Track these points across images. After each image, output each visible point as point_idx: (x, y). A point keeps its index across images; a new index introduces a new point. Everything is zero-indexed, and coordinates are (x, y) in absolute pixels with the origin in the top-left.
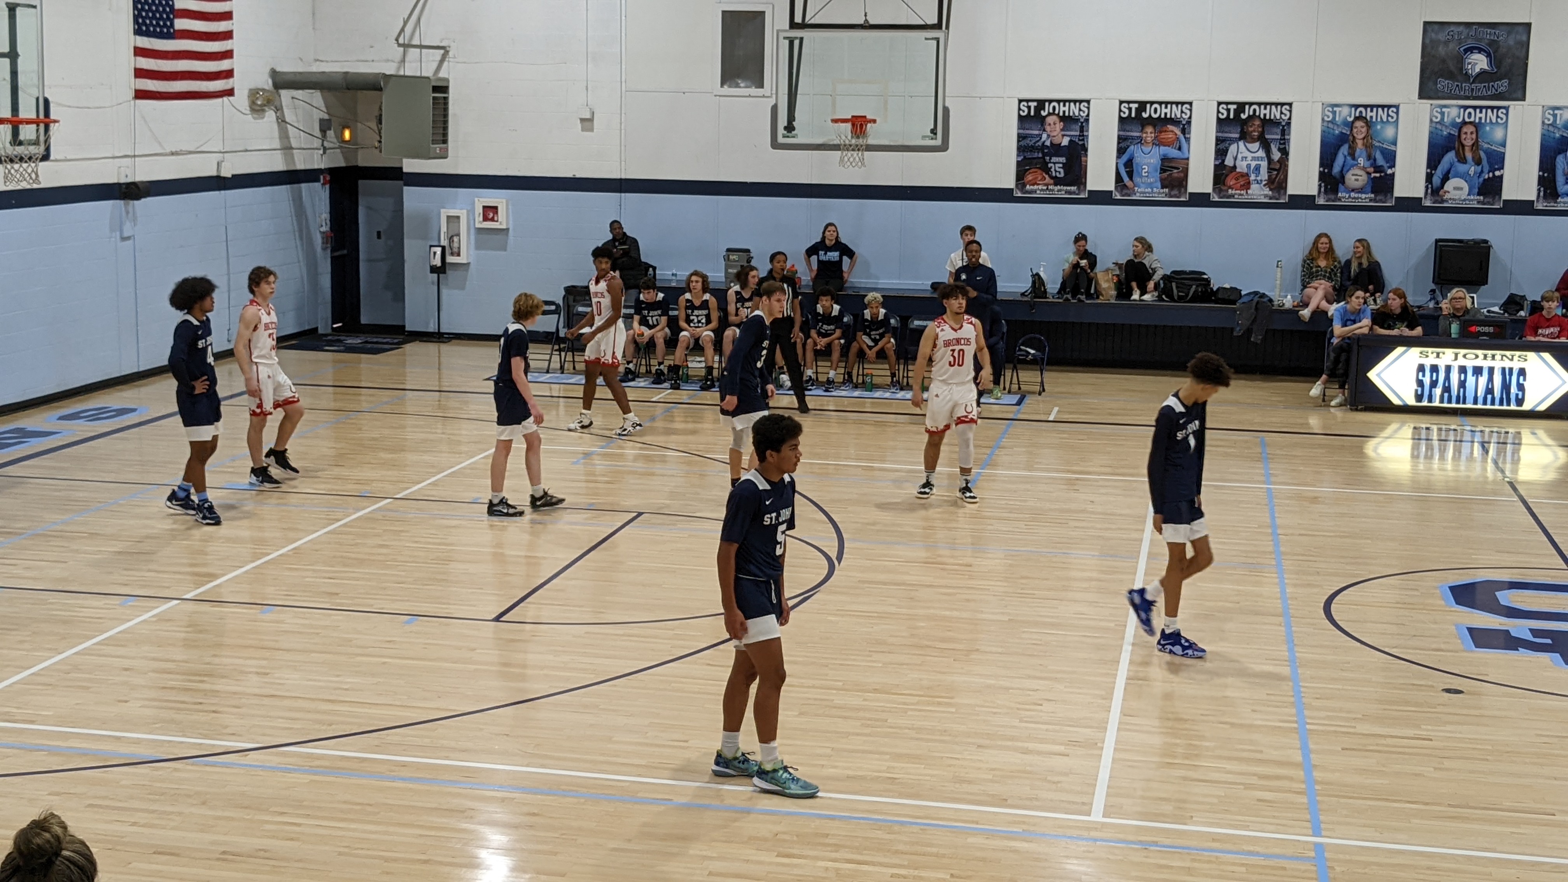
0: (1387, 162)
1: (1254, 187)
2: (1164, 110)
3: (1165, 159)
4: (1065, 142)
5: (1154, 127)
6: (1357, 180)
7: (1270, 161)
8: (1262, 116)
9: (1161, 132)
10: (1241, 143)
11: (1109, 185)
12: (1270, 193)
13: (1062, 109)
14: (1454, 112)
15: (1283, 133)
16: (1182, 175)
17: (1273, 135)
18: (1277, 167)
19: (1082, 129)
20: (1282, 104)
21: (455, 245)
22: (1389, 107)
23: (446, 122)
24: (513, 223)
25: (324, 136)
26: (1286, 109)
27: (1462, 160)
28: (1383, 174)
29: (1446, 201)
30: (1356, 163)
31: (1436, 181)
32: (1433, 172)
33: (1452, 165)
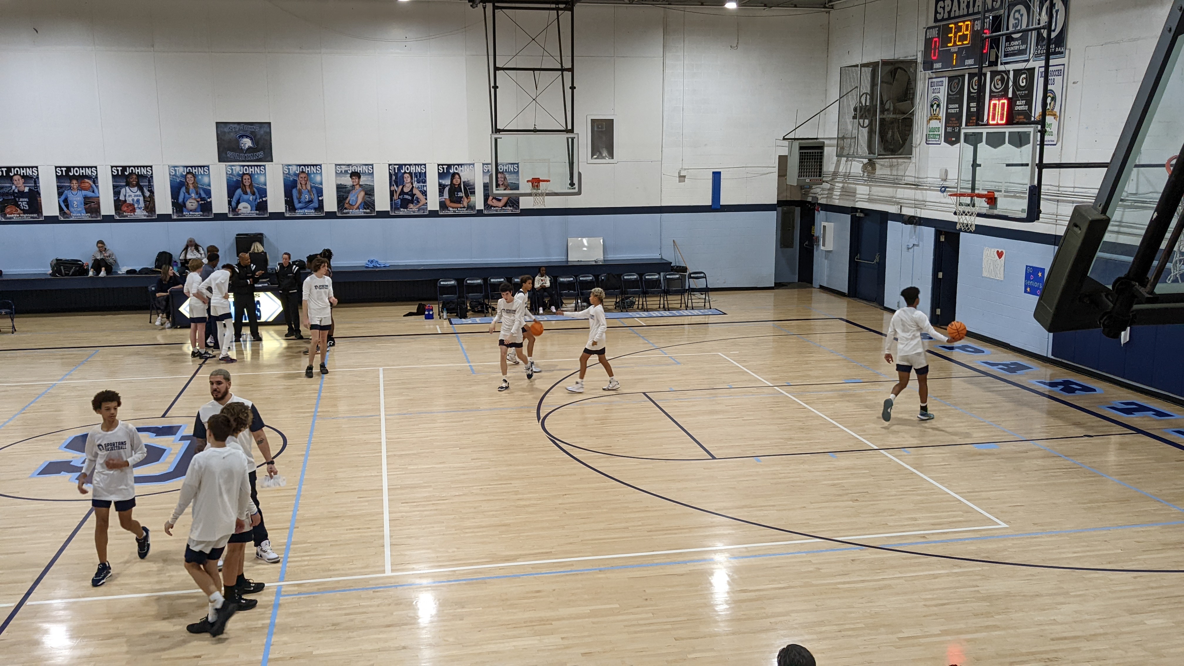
0: (207, 196)
1: (138, 211)
2: (81, 171)
3: (85, 198)
4: (26, 190)
7: (144, 197)
8: (136, 173)
12: (146, 214)
16: (96, 206)
18: (149, 200)
20: (147, 167)
22: (204, 167)
26: (149, 169)
27: (245, 193)
28: (205, 202)
29: (240, 214)
30: (191, 196)
31: (233, 204)
32: (231, 199)
33: (241, 196)
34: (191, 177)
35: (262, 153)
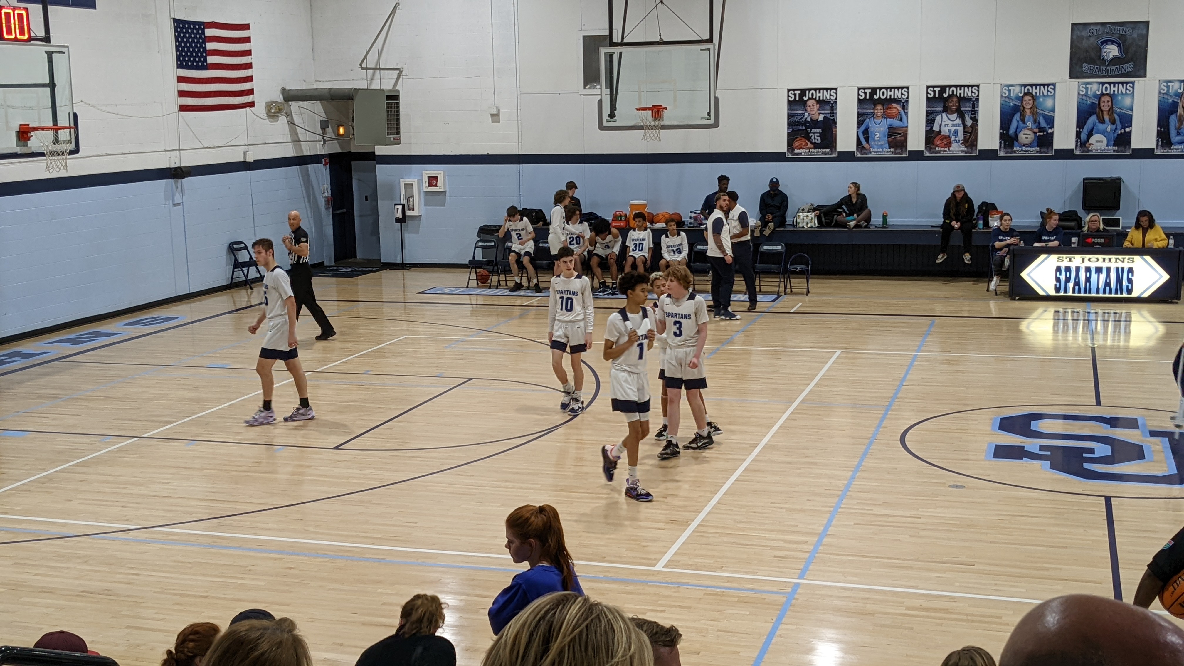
0: (1048, 125)
1: (954, 145)
2: (889, 93)
3: (891, 128)
4: (821, 118)
5: (883, 105)
7: (965, 126)
8: (958, 95)
9: (887, 109)
10: (944, 115)
11: (852, 147)
12: (966, 149)
13: (818, 95)
14: (1095, 87)
15: (973, 106)
16: (903, 138)
17: (966, 108)
18: (970, 130)
19: (832, 109)
20: (972, 86)
21: (411, 203)
22: (1048, 85)
23: (398, 120)
24: (447, 187)
25: (324, 132)
26: (975, 89)
27: (1102, 121)
28: (1045, 133)
29: (1091, 151)
30: (1026, 126)
31: (1083, 136)
32: (1081, 130)
33: (1094, 125)
34: (1029, 100)
35: (1132, 64)
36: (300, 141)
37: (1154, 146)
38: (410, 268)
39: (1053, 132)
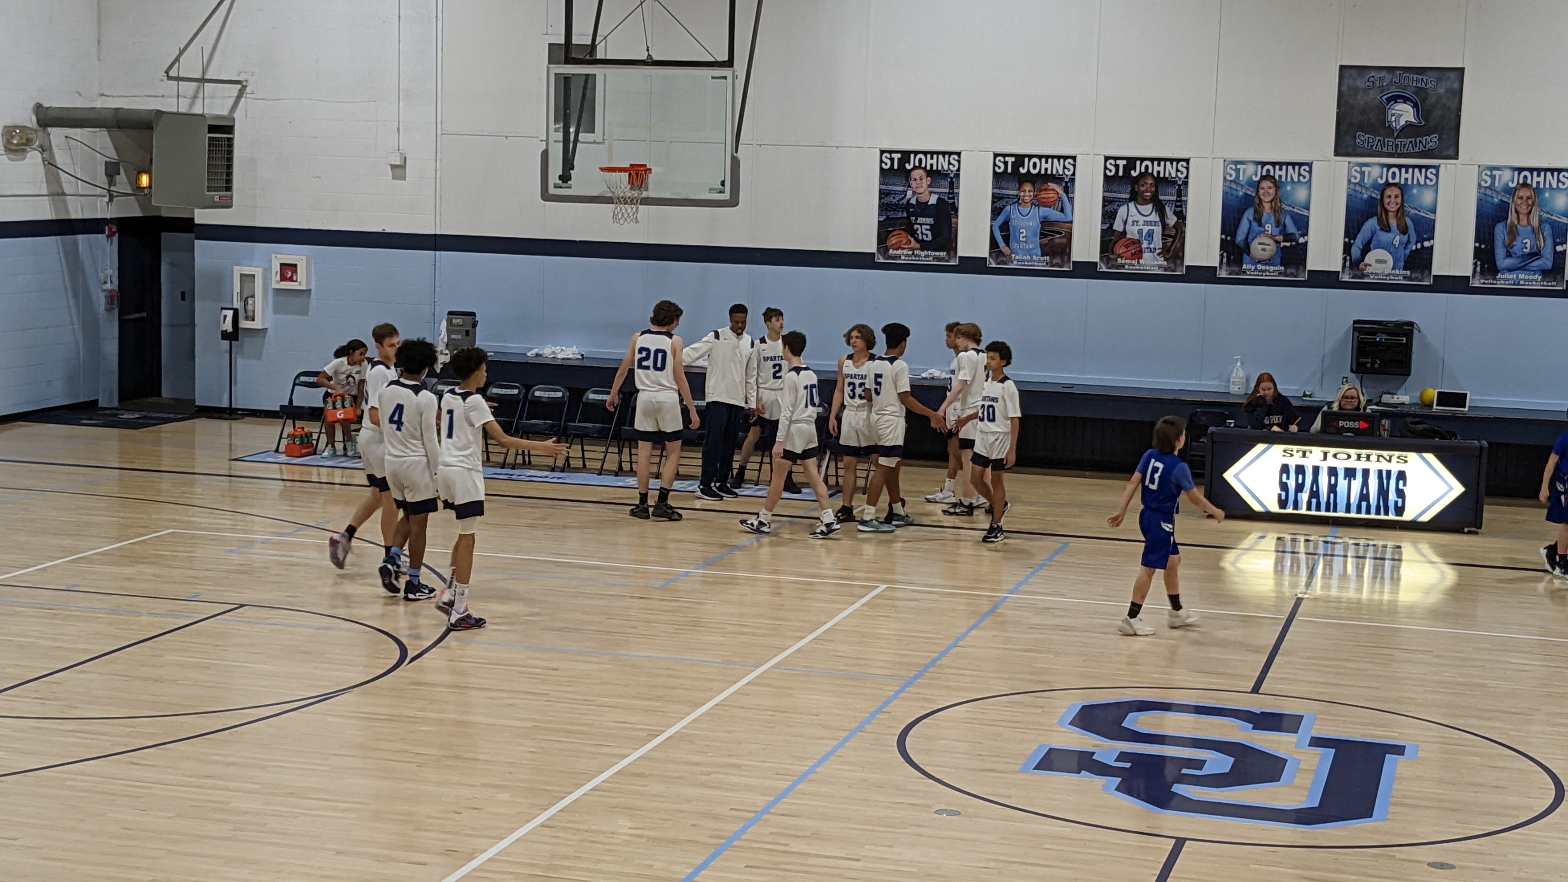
0: (1298, 230)
1: (1145, 255)
2: (1044, 165)
3: (1045, 222)
4: (933, 200)
5: (1033, 184)
6: (1264, 250)
7: (1165, 226)
8: (1155, 174)
10: (1132, 205)
11: (982, 250)
12: (1165, 263)
14: (1375, 172)
15: (1179, 193)
16: (1064, 241)
18: (1173, 233)
19: (952, 185)
20: (1178, 161)
21: (250, 308)
22: (1301, 165)
23: (230, 167)
24: (313, 283)
25: (111, 182)
26: (1182, 166)
27: (1386, 228)
28: (1294, 243)
29: (1368, 276)
30: (1263, 229)
31: (1356, 251)
32: (1352, 241)
33: (1373, 234)
34: (1270, 188)
35: (1435, 137)
36: (64, 194)
37: (1469, 273)
38: (243, 416)
39: (1306, 242)
